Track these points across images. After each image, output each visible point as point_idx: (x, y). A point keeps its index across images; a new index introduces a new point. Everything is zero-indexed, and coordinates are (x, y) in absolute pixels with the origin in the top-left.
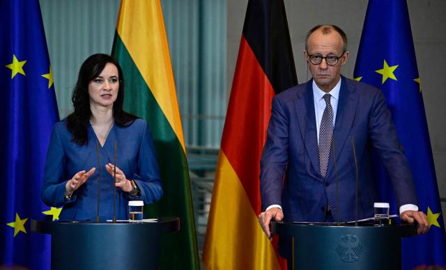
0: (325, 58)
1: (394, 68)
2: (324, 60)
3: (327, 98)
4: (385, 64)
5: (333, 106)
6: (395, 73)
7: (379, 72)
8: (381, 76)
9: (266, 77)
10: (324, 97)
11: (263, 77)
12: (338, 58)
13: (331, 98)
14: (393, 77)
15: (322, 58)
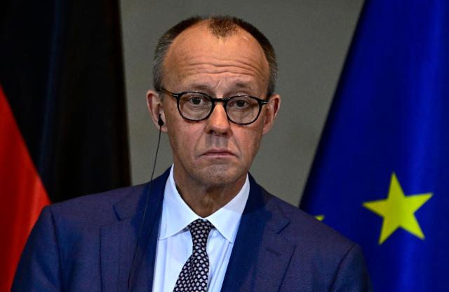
0: (225, 102)
1: (419, 200)
2: (219, 107)
3: (200, 231)
4: (395, 185)
5: (212, 259)
6: (420, 215)
7: (375, 206)
8: (378, 220)
9: (38, 185)
10: (193, 228)
11: (31, 183)
12: (261, 103)
13: (213, 233)
14: (414, 228)
15: (214, 101)
